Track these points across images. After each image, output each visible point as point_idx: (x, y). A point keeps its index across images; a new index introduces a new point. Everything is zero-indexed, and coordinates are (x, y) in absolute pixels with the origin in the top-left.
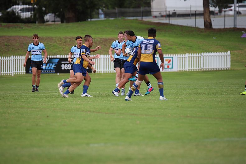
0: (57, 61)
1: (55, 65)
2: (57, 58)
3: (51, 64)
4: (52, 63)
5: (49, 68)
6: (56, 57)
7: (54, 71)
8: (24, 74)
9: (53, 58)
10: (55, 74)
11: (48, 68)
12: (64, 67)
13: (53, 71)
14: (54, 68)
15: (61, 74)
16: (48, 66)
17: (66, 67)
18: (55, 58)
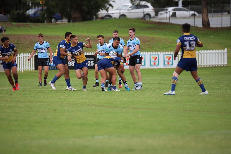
8: (33, 70)
12: (70, 64)
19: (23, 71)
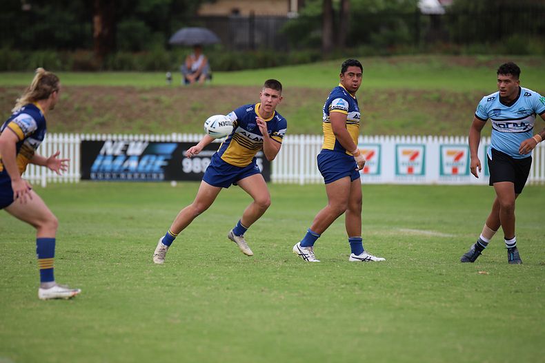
0: (170, 149)
1: (165, 160)
2: (171, 142)
3: (153, 158)
4: (157, 155)
5: (149, 168)
6: (168, 139)
7: (162, 176)
8: (77, 180)
9: (161, 143)
10: (165, 184)
11: (145, 166)
12: (189, 166)
13: (158, 176)
14: (162, 167)
15: (182, 184)
16: (143, 162)
17: (195, 165)
18: (166, 142)
19: (44, 184)
